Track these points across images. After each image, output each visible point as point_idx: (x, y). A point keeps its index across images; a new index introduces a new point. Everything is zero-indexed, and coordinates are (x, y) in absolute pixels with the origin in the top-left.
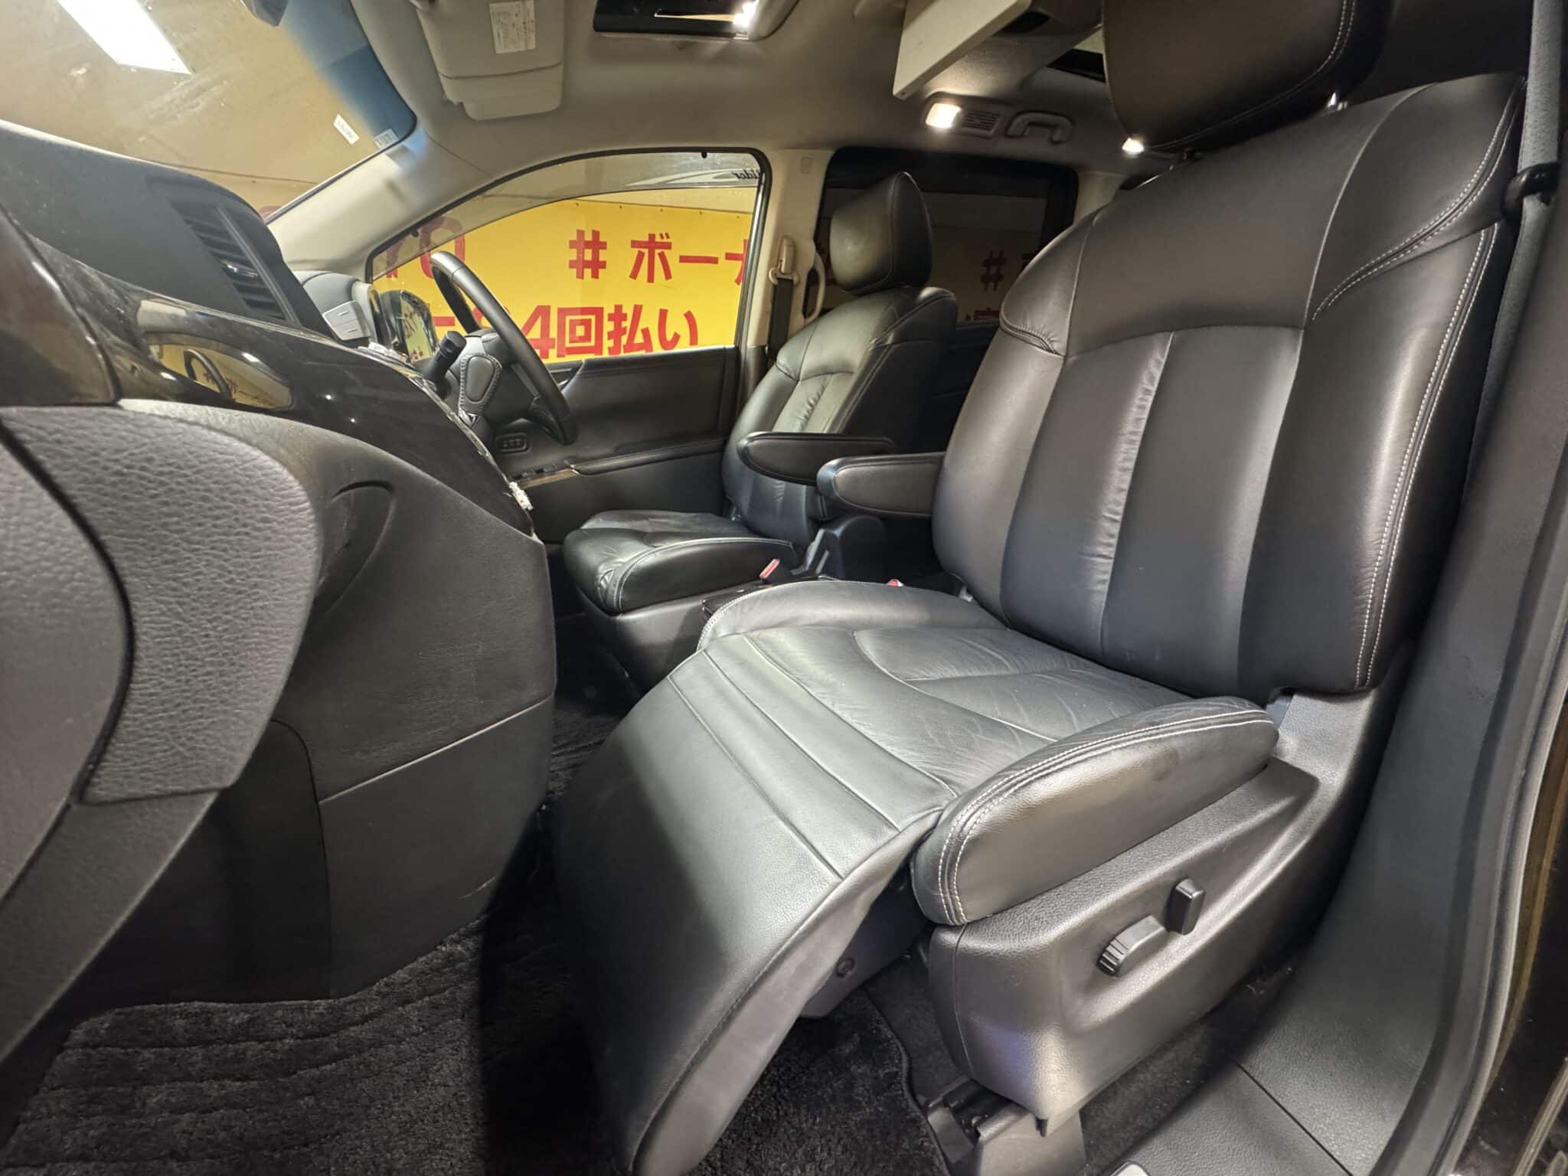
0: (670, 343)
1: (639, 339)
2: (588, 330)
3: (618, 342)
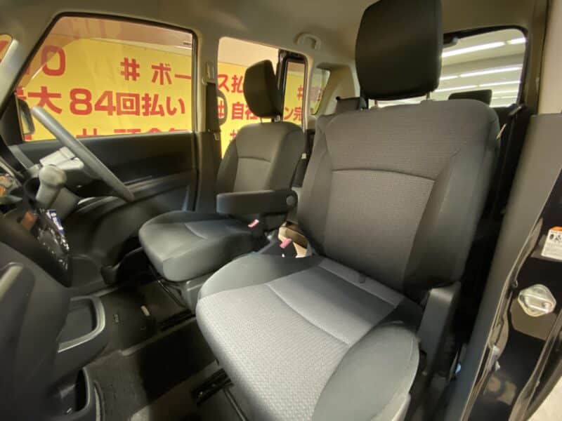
0: (172, 113)
1: (157, 109)
2: (132, 104)
3: (147, 110)
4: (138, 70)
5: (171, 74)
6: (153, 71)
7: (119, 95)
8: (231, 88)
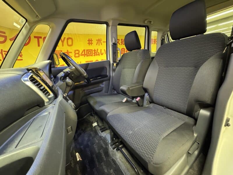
0: (102, 54)
1: (98, 54)
2: (91, 53)
3: (95, 54)
4: (92, 42)
5: (102, 42)
6: (97, 41)
7: (87, 50)
8: (121, 43)
